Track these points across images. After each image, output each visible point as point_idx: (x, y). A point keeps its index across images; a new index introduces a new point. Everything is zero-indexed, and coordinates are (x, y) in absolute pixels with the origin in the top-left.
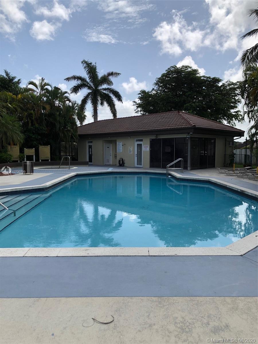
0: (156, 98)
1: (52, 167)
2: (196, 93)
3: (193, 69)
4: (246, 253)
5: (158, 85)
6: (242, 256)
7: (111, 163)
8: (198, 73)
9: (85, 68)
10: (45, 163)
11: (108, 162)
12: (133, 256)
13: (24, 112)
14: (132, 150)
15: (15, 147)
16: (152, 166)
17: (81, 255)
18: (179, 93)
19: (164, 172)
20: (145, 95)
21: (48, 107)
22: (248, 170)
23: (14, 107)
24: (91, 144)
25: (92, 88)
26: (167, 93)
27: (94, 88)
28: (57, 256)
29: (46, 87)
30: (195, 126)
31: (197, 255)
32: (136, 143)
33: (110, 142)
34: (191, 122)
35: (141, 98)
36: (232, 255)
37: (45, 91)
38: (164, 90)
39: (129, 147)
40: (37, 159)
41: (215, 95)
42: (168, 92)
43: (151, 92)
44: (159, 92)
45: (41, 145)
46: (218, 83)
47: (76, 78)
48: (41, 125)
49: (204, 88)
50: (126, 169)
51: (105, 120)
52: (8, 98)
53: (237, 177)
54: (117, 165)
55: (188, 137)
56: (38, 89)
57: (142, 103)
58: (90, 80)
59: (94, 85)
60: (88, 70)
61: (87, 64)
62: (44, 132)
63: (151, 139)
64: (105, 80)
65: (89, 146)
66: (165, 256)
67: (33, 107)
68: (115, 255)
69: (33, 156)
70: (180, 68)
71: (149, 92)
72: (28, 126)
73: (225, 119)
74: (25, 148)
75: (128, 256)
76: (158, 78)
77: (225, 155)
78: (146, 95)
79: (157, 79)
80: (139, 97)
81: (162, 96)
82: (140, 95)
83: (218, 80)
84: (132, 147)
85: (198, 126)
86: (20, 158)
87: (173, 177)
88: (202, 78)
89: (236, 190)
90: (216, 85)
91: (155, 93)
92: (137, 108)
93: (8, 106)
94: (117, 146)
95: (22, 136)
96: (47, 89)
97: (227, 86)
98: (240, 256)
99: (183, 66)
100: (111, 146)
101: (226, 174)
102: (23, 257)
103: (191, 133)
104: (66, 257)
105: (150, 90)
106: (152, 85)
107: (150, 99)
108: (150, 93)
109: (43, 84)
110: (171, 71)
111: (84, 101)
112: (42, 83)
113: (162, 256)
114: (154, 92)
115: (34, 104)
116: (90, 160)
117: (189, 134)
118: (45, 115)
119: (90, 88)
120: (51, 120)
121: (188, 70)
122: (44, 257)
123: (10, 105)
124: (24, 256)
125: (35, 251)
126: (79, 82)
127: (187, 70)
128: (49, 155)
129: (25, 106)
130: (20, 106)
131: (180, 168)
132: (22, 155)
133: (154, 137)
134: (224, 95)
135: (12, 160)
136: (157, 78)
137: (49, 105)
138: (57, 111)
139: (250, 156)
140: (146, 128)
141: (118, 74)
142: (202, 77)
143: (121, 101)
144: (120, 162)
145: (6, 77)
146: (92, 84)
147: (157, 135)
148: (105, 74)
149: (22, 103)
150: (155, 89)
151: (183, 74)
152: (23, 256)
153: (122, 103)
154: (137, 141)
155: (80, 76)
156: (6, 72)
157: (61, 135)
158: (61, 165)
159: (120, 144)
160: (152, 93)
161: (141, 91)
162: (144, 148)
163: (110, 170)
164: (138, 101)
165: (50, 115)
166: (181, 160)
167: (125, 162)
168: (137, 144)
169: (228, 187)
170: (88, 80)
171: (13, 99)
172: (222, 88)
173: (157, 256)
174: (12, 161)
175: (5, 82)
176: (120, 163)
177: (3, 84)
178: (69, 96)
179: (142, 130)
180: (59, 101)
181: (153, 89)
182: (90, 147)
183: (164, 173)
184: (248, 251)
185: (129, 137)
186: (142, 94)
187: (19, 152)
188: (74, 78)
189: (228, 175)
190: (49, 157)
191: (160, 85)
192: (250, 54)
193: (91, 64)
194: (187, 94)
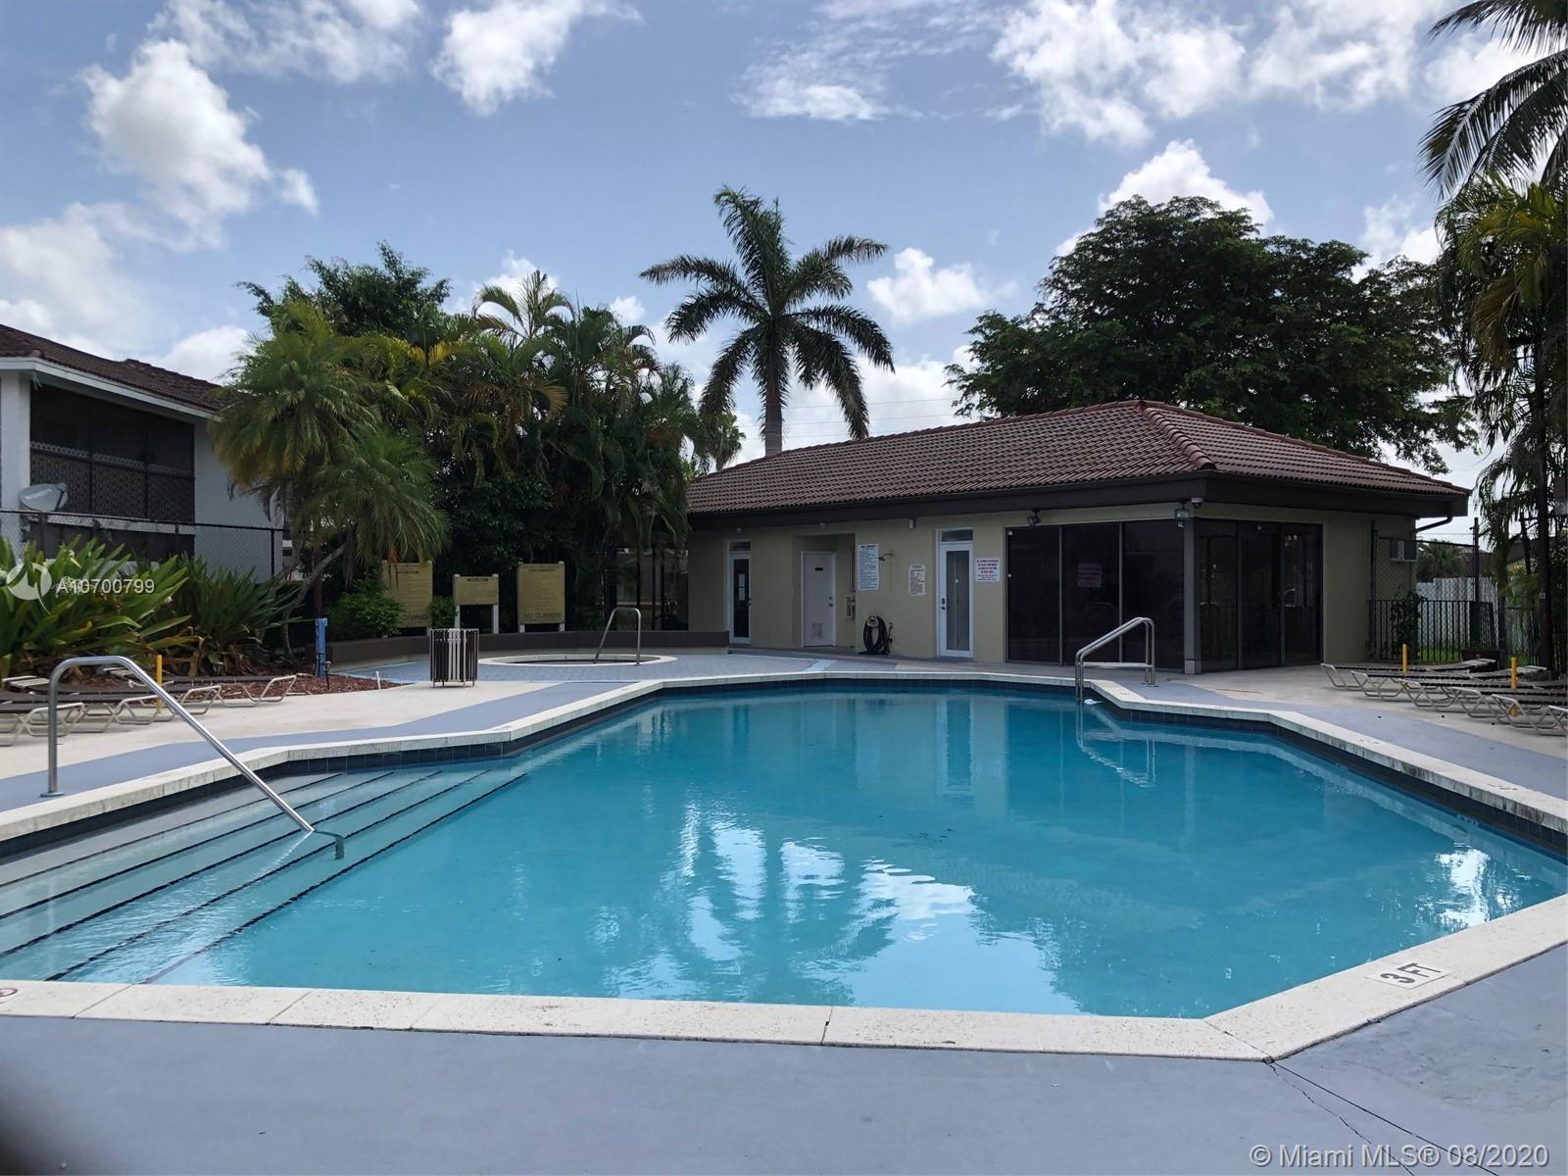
0: (1048, 346)
1: (570, 656)
2: (1238, 319)
3: (1226, 210)
4: (1296, 1052)
5: (1058, 288)
6: (1273, 1061)
7: (832, 638)
8: (1251, 229)
9: (728, 223)
10: (541, 638)
11: (820, 634)
12: (746, 1041)
13: (457, 419)
14: (923, 579)
15: (415, 569)
16: (1016, 654)
17: (517, 1029)
18: (1159, 321)
19: (1066, 679)
20: (1000, 336)
21: (557, 396)
22: (1472, 676)
23: (411, 398)
24: (742, 555)
25: (762, 310)
26: (1100, 325)
27: (767, 309)
28: (410, 1029)
29: (555, 310)
30: (1215, 468)
31: (1047, 1049)
32: (944, 548)
33: (829, 544)
34: (1197, 448)
35: (981, 351)
36: (1222, 1054)
37: (550, 328)
38: (1091, 309)
39: (911, 568)
40: (509, 623)
41: (1333, 326)
42: (1109, 317)
43: (1028, 321)
44: (1066, 318)
45: (526, 561)
46: (1344, 269)
47: (692, 269)
48: (527, 474)
49: (1278, 293)
50: (896, 664)
51: (809, 448)
52: (388, 360)
53: (1413, 705)
54: (858, 650)
55: (1180, 520)
56: (520, 320)
57: (987, 369)
58: (751, 274)
59: (766, 295)
60: (743, 230)
61: (738, 206)
62: (539, 502)
63: (1008, 529)
64: (819, 271)
65: (737, 562)
66: (895, 1047)
67: (494, 396)
68: (667, 1033)
69: (489, 607)
70: (1163, 208)
71: (1022, 322)
72: (473, 482)
73: (1386, 437)
74: (457, 575)
75: (725, 1041)
76: (1062, 259)
77: (1371, 603)
78: (1007, 334)
79: (1057, 261)
80: (976, 343)
81: (1078, 336)
82: (980, 338)
83: (1348, 257)
84: (924, 567)
85: (1228, 468)
86: (435, 617)
87: (1107, 704)
88: (1271, 248)
89: (1387, 764)
90: (1339, 280)
91: (1048, 323)
92: (966, 394)
93: (387, 395)
94: (858, 564)
95: (438, 521)
96: (555, 320)
97: (1393, 284)
98: (1264, 1061)
99: (1178, 200)
100: (832, 561)
101: (1362, 694)
102: (267, 1024)
103: (1195, 500)
104: (447, 1031)
105: (1025, 311)
106: (1034, 289)
107: (1025, 351)
108: (1025, 327)
109: (540, 299)
110: (1120, 222)
111: (725, 371)
112: (535, 293)
113: (884, 1047)
114: (1041, 323)
115: (501, 384)
116: (741, 628)
117: (1187, 506)
118: (548, 431)
119: (749, 309)
120: (571, 450)
121: (1202, 216)
122: (355, 1028)
123: (395, 391)
124: (272, 1022)
125: (328, 1003)
126: (704, 286)
127: (1197, 218)
128: (558, 606)
129: (458, 393)
130: (438, 393)
131: (1144, 662)
132: (443, 603)
133: (1022, 521)
134: (1380, 326)
135: (399, 626)
136: (1055, 258)
137: (563, 389)
138: (599, 411)
139: (1496, 608)
140: (986, 478)
141: (878, 247)
142: (1265, 242)
143: (888, 361)
144: (870, 633)
145: (387, 273)
146: (759, 296)
147: (1036, 510)
148: (818, 249)
149: (447, 379)
150: (1047, 307)
151: (1180, 237)
152: (264, 1022)
153: (893, 369)
154: (947, 536)
155: (710, 258)
156: (384, 254)
157: (614, 515)
158: (604, 646)
159: (870, 551)
160: (1035, 325)
161: (981, 319)
162: (978, 572)
163: (818, 669)
164: (972, 365)
165: (571, 430)
166: (1142, 624)
167: (894, 635)
168: (948, 553)
169: (1349, 750)
170: (742, 275)
171: (412, 363)
172: (1368, 292)
173: (857, 1046)
174: (401, 630)
175: (381, 293)
176: (868, 641)
177: (374, 302)
178: (652, 347)
179: (967, 487)
180: (608, 368)
181: (1039, 308)
182: (741, 567)
183: (1063, 684)
184: (1310, 1041)
185: (911, 522)
186: (987, 331)
187: (431, 592)
188: (685, 267)
189: (1370, 698)
190: (558, 615)
191: (1070, 287)
192: (1472, 121)
193: (756, 203)
194: (1196, 324)
